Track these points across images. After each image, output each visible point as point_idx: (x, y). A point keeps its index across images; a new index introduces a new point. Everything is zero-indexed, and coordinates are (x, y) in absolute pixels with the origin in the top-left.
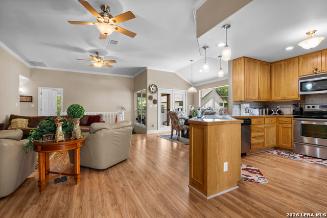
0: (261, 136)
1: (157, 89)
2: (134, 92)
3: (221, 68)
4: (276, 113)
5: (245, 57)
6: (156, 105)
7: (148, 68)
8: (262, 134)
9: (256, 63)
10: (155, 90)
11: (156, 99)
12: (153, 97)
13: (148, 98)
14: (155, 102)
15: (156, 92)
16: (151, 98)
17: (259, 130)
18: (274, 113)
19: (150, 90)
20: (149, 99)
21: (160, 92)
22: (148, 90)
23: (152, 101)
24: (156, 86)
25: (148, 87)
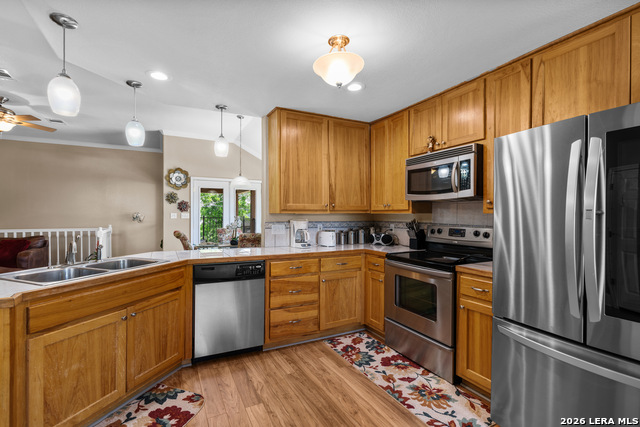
0: (312, 303)
1: (188, 180)
3: (222, 136)
4: (380, 241)
5: (279, 109)
6: (185, 215)
7: (165, 133)
8: (314, 296)
9: (321, 124)
10: (183, 181)
11: (186, 200)
12: (179, 196)
13: (165, 198)
14: (183, 207)
15: (185, 185)
16: (172, 198)
17: (299, 287)
18: (376, 241)
19: (170, 181)
20: (168, 200)
21: (196, 184)
22: (165, 182)
23: (174, 206)
24: (185, 173)
25: (165, 173)
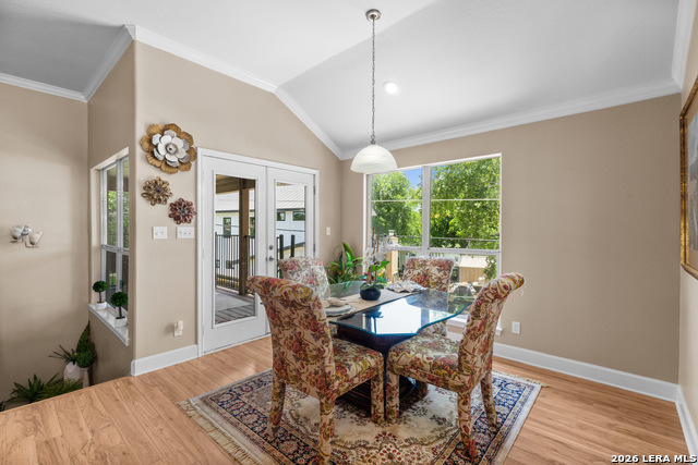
1: (192, 154)
2: (90, 166)
6: (185, 230)
7: (139, 36)
10: (183, 154)
11: (188, 198)
12: (172, 188)
13: (139, 191)
14: (182, 213)
15: (185, 165)
16: (155, 192)
19: (151, 150)
20: (147, 196)
21: (211, 164)
22: (139, 151)
23: (162, 210)
24: (188, 139)
25: (140, 132)
